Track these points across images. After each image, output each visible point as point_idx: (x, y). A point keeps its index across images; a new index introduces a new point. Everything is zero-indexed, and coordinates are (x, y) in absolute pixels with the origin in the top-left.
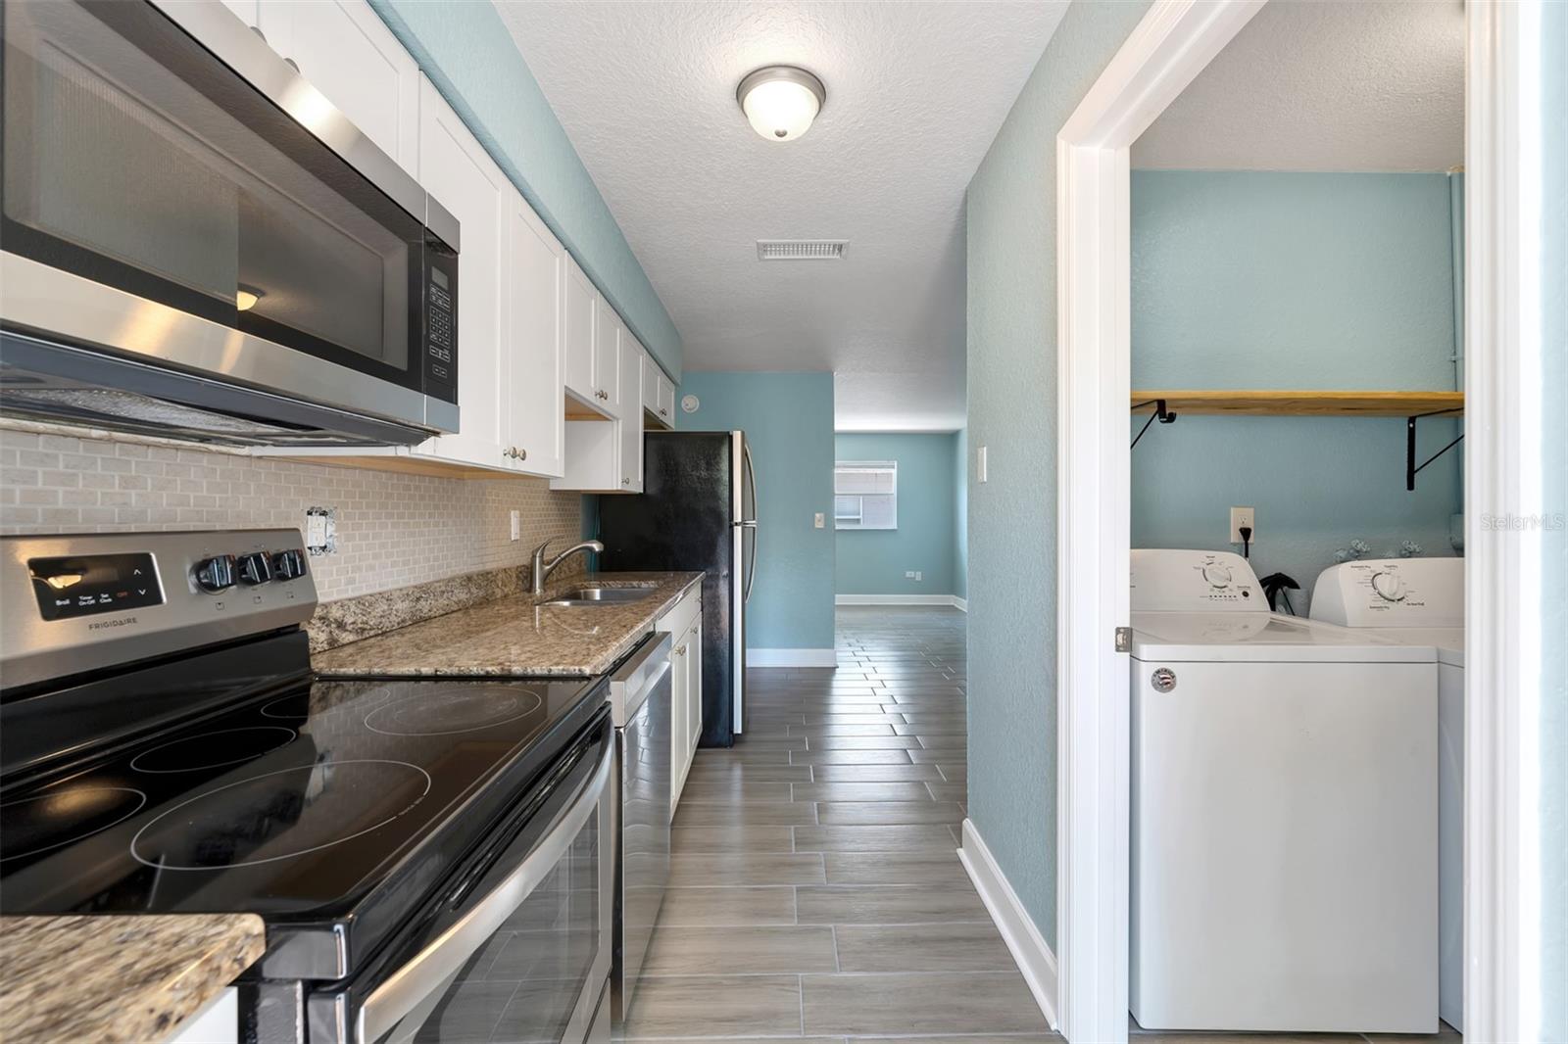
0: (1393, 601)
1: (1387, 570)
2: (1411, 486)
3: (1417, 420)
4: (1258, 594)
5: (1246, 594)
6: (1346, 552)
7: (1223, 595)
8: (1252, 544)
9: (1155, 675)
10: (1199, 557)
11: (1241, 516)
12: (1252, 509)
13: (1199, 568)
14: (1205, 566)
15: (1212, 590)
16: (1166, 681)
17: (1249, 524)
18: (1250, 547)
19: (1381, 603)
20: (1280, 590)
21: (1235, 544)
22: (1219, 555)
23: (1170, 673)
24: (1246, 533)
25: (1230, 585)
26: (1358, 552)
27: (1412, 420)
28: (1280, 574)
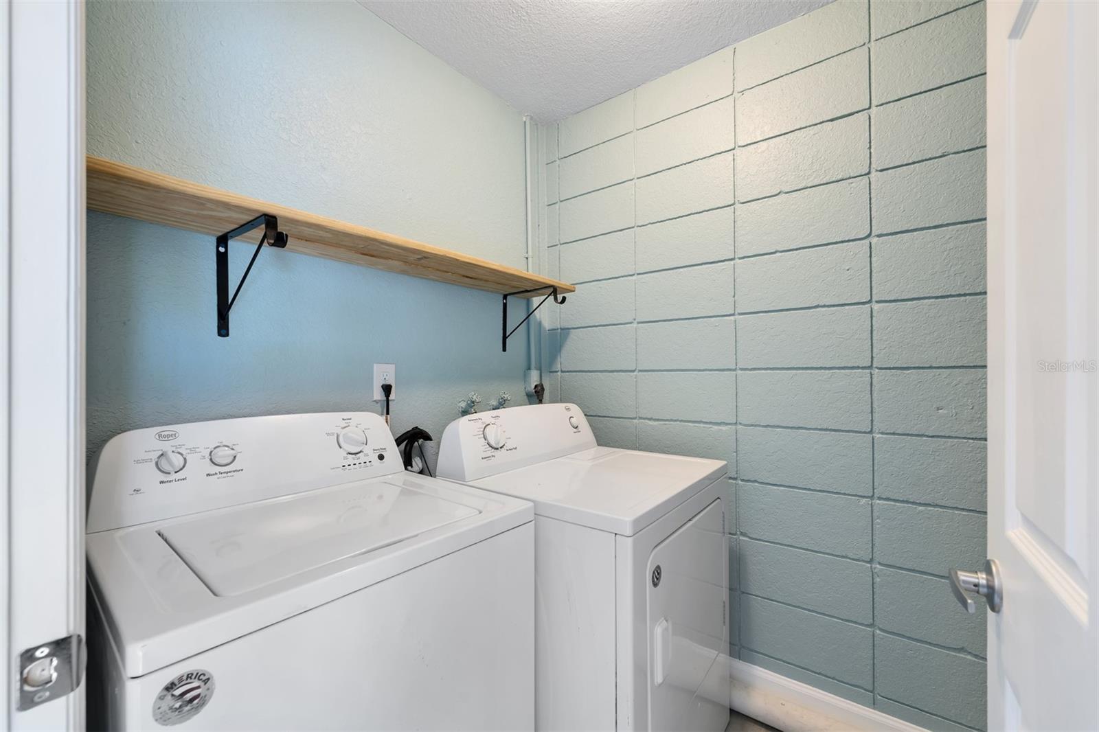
0: (498, 449)
1: (493, 421)
2: (504, 350)
3: (508, 297)
4: (394, 455)
5: (381, 457)
6: (465, 403)
7: (357, 462)
8: (393, 400)
9: (161, 698)
10: (330, 420)
11: (383, 373)
12: (394, 365)
13: (333, 434)
14: (338, 430)
15: (345, 458)
16: (189, 696)
17: (391, 381)
18: (390, 403)
19: (490, 452)
20: (416, 443)
21: (376, 402)
22: (357, 417)
23: (198, 676)
24: (387, 389)
25: (367, 449)
26: (473, 402)
27: (505, 297)
28: (417, 427)
